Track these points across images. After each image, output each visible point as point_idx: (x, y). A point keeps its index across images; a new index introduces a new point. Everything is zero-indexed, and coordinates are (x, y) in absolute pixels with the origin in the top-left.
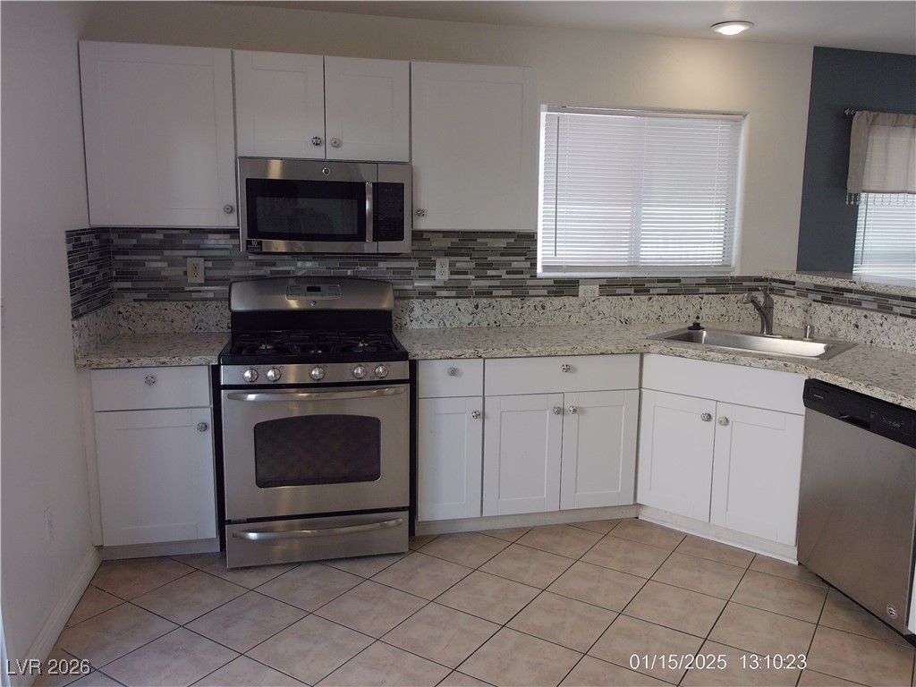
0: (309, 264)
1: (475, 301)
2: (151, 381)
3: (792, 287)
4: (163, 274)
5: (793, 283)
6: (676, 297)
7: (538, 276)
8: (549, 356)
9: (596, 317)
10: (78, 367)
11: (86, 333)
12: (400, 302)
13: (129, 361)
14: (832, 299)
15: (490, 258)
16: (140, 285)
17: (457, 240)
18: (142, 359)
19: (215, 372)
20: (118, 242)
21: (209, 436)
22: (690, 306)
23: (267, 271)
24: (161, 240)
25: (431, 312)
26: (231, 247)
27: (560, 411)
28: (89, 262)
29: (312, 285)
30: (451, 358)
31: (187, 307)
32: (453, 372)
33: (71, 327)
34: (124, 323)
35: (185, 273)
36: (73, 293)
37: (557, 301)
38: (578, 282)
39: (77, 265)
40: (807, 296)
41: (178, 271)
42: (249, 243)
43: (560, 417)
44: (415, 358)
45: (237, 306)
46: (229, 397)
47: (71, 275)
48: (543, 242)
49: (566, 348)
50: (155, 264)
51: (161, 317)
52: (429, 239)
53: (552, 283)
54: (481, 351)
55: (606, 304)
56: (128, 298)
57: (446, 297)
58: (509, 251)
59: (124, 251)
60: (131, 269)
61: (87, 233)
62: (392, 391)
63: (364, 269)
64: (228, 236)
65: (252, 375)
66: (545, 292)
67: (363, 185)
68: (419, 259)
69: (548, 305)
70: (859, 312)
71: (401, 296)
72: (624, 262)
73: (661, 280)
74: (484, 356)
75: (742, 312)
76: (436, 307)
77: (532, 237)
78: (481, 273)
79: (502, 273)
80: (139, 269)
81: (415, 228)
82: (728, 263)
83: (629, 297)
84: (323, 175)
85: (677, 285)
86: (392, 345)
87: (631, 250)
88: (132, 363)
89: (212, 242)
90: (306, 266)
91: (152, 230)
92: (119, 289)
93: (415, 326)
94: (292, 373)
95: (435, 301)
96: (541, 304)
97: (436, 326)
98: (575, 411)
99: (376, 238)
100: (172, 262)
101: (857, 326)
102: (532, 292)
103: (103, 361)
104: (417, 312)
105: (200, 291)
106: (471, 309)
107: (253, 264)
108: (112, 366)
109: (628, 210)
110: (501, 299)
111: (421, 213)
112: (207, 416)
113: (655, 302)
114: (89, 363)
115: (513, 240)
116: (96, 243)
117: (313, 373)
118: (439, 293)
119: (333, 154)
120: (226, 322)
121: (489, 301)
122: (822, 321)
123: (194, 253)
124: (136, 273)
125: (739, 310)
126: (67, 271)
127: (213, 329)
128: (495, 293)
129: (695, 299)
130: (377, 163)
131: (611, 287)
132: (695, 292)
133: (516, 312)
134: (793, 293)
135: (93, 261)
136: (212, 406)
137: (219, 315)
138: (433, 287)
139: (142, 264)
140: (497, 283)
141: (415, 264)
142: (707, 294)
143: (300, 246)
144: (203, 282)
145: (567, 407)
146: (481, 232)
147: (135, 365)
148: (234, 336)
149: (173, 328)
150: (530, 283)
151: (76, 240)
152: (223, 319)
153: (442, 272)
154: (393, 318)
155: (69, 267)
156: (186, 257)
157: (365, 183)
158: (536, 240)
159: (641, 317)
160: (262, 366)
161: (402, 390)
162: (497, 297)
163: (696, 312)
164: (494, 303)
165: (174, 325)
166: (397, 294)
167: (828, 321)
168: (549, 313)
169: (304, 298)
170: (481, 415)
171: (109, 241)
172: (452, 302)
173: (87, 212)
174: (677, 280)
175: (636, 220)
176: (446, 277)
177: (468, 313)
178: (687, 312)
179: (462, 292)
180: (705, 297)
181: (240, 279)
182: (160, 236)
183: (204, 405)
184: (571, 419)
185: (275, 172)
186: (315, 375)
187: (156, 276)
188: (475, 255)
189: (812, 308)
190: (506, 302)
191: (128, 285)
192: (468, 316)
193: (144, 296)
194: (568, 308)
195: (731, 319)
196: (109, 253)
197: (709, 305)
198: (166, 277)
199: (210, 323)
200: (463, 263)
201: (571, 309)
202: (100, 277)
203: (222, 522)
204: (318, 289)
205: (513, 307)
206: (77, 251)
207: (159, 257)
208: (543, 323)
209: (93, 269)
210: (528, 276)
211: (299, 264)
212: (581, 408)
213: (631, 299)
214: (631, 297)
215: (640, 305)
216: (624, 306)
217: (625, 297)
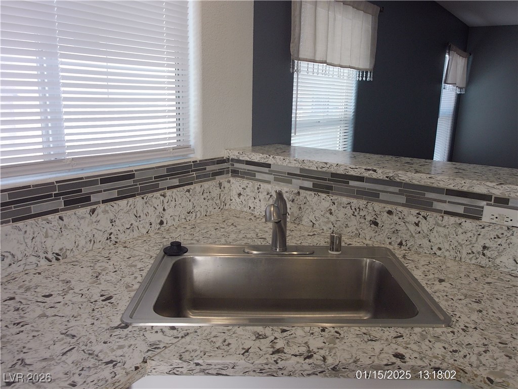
3: (266, 170)
5: (269, 166)
6: (131, 200)
14: (330, 188)
22: (151, 210)
40: (290, 182)
70: (378, 206)
72: (37, 156)
73: (106, 180)
75: (207, 204)
82: (186, 144)
83: (57, 215)
85: (130, 182)
87: (45, 112)
101: (376, 224)
113: (101, 216)
122: (317, 214)
125: (205, 202)
129: (155, 198)
131: (20, 203)
132: (154, 188)
134: (270, 177)
142: (169, 188)
159: (82, 242)
163: (158, 216)
167: (328, 215)
174: (129, 176)
178: (148, 219)
180: (169, 193)
189: (301, 198)
195: (198, 214)
197: (173, 203)
213: (61, 218)
214: (60, 214)
215: (77, 224)
216: (50, 232)
217: (50, 217)
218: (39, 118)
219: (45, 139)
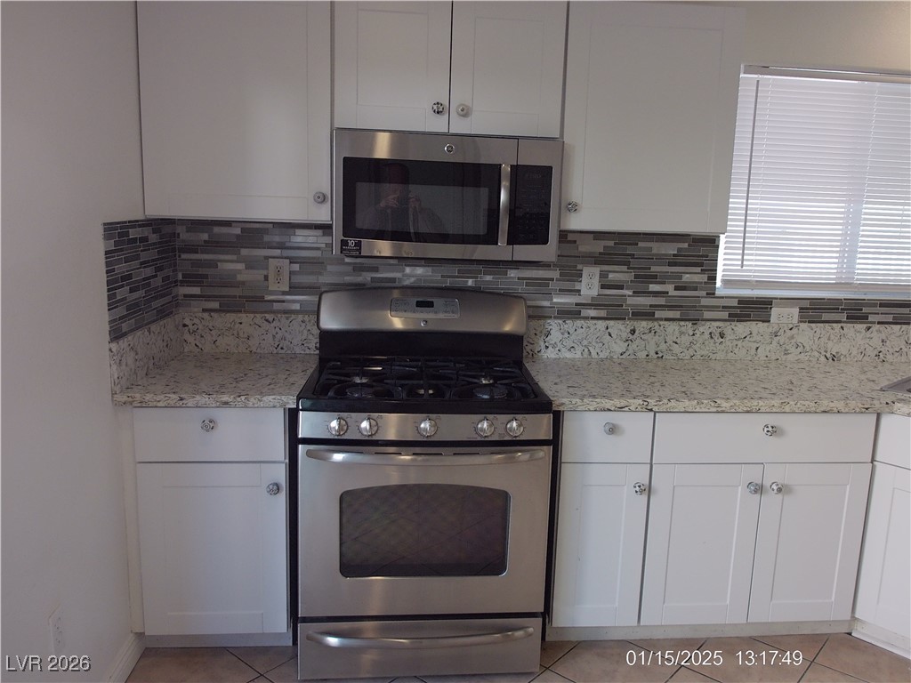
0: (419, 271)
1: (630, 324)
2: (209, 425)
4: (240, 278)
6: (904, 327)
7: (718, 293)
8: (748, 412)
9: (793, 350)
10: (116, 404)
11: (130, 358)
12: (534, 323)
13: (182, 399)
15: (654, 269)
16: (209, 292)
17: (611, 243)
18: (198, 398)
19: (292, 417)
20: (184, 235)
21: (282, 500)
23: (367, 277)
24: (238, 236)
25: (573, 337)
26: (324, 246)
27: (759, 489)
28: (142, 263)
29: (423, 298)
30: (610, 410)
31: (267, 320)
32: (612, 430)
33: (108, 353)
34: (190, 339)
35: (266, 278)
36: (111, 307)
37: (741, 328)
38: (771, 303)
39: (122, 268)
41: (257, 275)
42: (344, 243)
43: (758, 496)
44: (561, 409)
45: (330, 322)
46: (309, 454)
47: (108, 283)
48: (726, 248)
49: (773, 402)
50: (230, 265)
51: (235, 333)
52: (575, 242)
53: (735, 303)
54: (652, 402)
55: (808, 334)
56: (197, 307)
57: (593, 318)
58: (680, 260)
59: (192, 249)
60: (202, 271)
61: (140, 226)
62: (526, 456)
63: (488, 278)
64: (319, 232)
65: (339, 424)
66: (725, 315)
67: (497, 168)
68: (561, 267)
69: (728, 331)
71: (536, 315)
72: (832, 279)
73: (883, 304)
74: (655, 409)
76: (580, 331)
77: (711, 242)
78: (641, 287)
79: (670, 288)
80: (210, 271)
81: (562, 228)
83: (840, 325)
84: (443, 154)
85: (906, 309)
86: (529, 388)
88: (184, 401)
89: (299, 239)
90: (415, 274)
91: (228, 223)
92: (185, 296)
93: (550, 354)
94: (392, 425)
95: (579, 323)
96: (719, 330)
97: (578, 355)
98: (780, 490)
99: (512, 241)
100: (251, 264)
102: (707, 315)
103: (148, 397)
104: (555, 336)
105: (283, 301)
106: (625, 335)
107: (350, 268)
108: (159, 405)
109: (839, 207)
110: (666, 323)
111: (573, 207)
112: (281, 474)
113: (874, 333)
114: (130, 399)
115: (686, 245)
116: (153, 238)
117: (422, 425)
118: (585, 312)
119: (459, 126)
120: (314, 342)
121: (651, 324)
123: (277, 252)
124: (206, 276)
126: (104, 278)
127: (298, 350)
128: (658, 314)
130: (517, 138)
131: (816, 310)
133: (685, 340)
135: (148, 262)
136: (287, 461)
137: (305, 332)
138: (577, 304)
139: (213, 264)
140: (661, 301)
141: (555, 274)
143: (409, 249)
144: (287, 289)
145: (767, 483)
146: (644, 234)
147: (189, 405)
148: (323, 361)
149: (249, 346)
150: (705, 302)
151: (120, 235)
152: (311, 337)
153: (589, 285)
154: (525, 343)
155: (107, 272)
156: (267, 258)
157: (500, 165)
158: (718, 246)
159: (855, 352)
160: (353, 414)
161: (541, 454)
162: (661, 319)
164: (657, 328)
165: (250, 343)
166: (531, 313)
168: (728, 343)
169: (410, 315)
170: (647, 490)
171: (175, 235)
172: (601, 324)
173: (142, 198)
174: (906, 305)
175: (852, 222)
176: (595, 291)
177: (621, 340)
179: (613, 311)
181: (335, 288)
182: (238, 231)
183: (277, 459)
184: (771, 499)
185: (382, 149)
186: (425, 430)
187: (229, 282)
188: (634, 263)
190: (672, 328)
191: (196, 290)
192: (621, 343)
193: (215, 305)
194: (755, 337)
196: (174, 250)
198: (243, 283)
199: (295, 342)
200: (618, 274)
201: (759, 338)
202: (157, 282)
203: (294, 617)
204: (430, 305)
205: (682, 333)
206: (122, 250)
207: (235, 257)
208: (720, 356)
209: (149, 271)
210: (704, 293)
211: (408, 270)
212: (786, 486)
213: (842, 328)
214: (842, 324)
215: (854, 336)
216: (832, 337)
217: (834, 325)
218: (840, 238)
219: (841, 260)
